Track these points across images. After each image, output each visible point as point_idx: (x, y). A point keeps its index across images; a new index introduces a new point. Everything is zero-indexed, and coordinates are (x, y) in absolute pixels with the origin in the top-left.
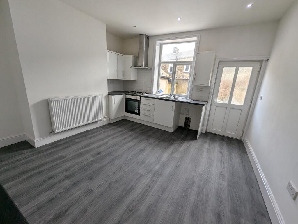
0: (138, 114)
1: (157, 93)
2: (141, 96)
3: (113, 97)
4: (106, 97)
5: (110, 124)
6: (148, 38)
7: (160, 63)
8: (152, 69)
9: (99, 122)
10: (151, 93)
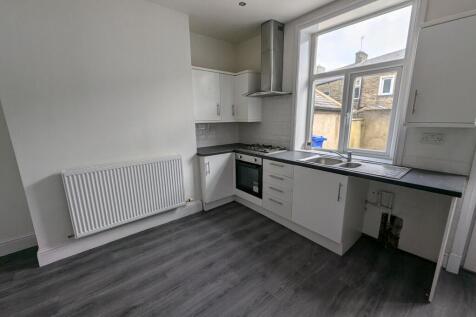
0: (259, 195)
1: (304, 147)
2: (263, 157)
3: (207, 159)
5: (203, 212)
6: (281, 27)
7: (311, 78)
8: (291, 95)
10: (289, 148)
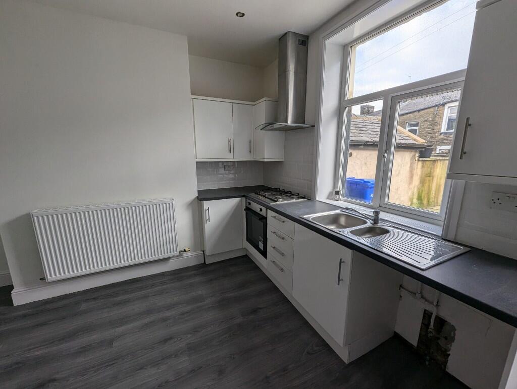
2: (268, 208)
3: (206, 204)
4: (191, 204)
5: (204, 265)
6: (303, 41)
7: (343, 105)
8: (313, 128)
9: (172, 261)
